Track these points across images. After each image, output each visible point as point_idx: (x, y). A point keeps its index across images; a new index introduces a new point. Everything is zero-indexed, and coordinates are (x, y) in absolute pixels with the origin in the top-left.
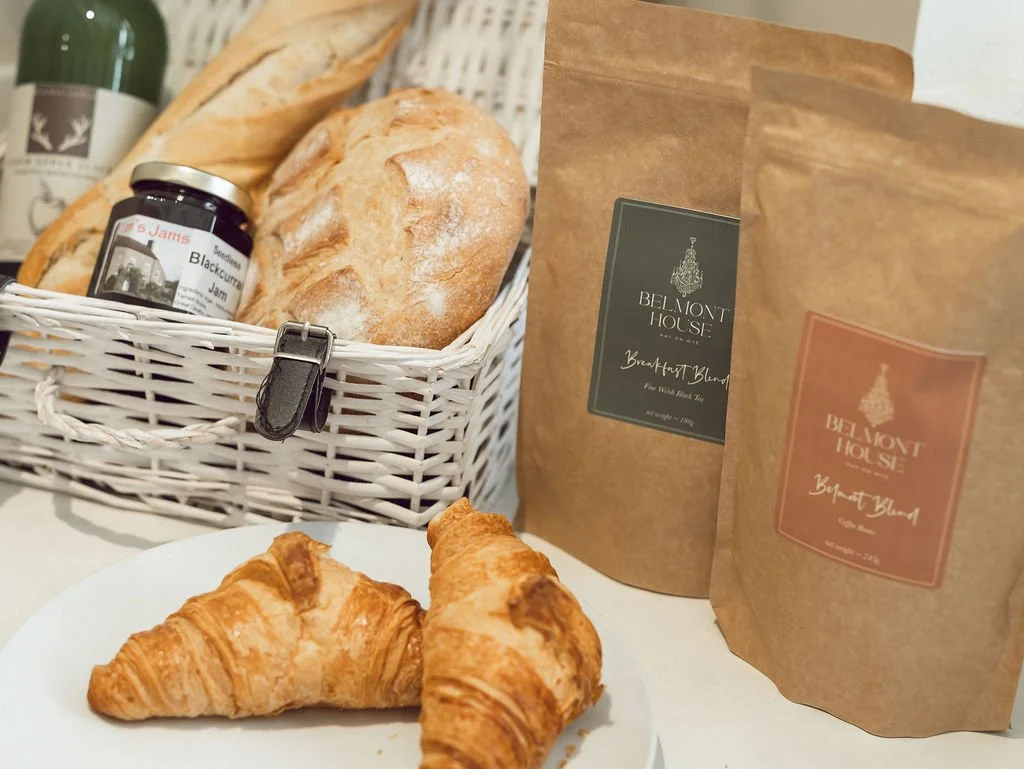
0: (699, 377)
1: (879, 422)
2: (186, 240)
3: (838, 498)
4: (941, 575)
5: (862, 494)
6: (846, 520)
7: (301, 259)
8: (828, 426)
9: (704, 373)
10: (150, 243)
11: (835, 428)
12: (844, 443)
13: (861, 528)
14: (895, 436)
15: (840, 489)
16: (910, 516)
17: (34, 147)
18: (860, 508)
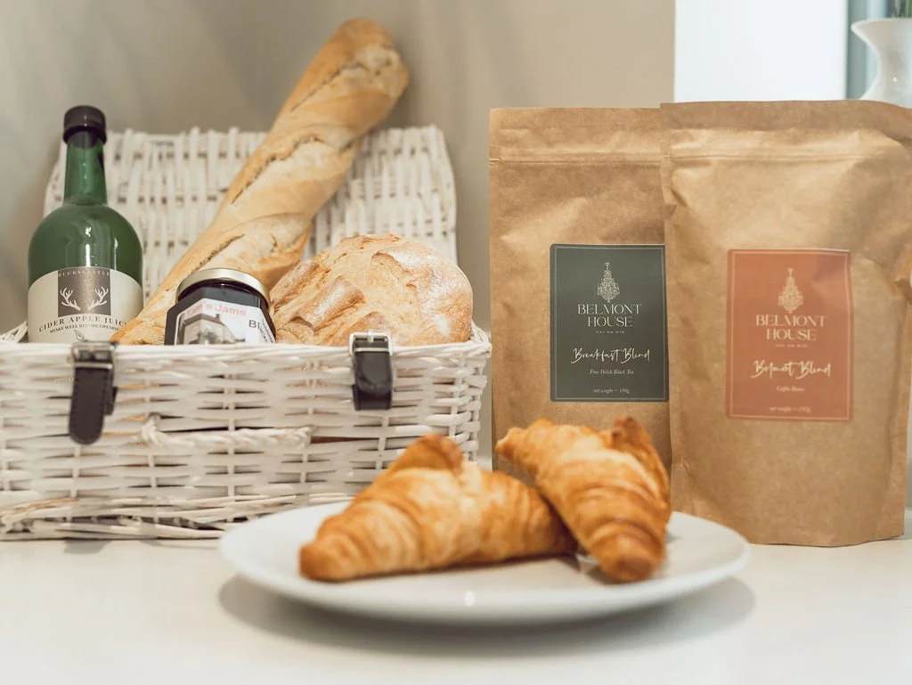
0: (628, 356)
1: (794, 308)
2: (243, 313)
3: (774, 373)
4: (851, 410)
5: (790, 364)
6: (782, 386)
7: (329, 321)
8: (758, 324)
9: (631, 353)
10: (218, 316)
11: (764, 324)
12: (772, 332)
13: (794, 389)
14: (806, 315)
15: (774, 366)
16: (825, 370)
17: (64, 311)
18: (791, 374)
